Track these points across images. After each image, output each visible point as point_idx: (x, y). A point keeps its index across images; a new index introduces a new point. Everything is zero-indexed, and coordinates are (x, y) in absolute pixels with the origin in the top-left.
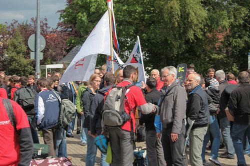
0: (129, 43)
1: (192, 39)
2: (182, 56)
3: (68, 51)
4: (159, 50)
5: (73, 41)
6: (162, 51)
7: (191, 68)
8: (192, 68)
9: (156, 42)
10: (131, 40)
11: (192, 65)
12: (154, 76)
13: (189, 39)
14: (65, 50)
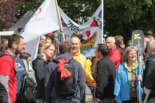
0: (84, 9)
1: (150, 5)
2: (140, 23)
3: (19, 17)
4: (115, 16)
5: (24, 6)
6: (117, 17)
7: (148, 34)
8: (151, 35)
9: (111, 8)
10: (86, 6)
11: (150, 32)
12: (108, 44)
13: (147, 4)
14: (16, 16)
